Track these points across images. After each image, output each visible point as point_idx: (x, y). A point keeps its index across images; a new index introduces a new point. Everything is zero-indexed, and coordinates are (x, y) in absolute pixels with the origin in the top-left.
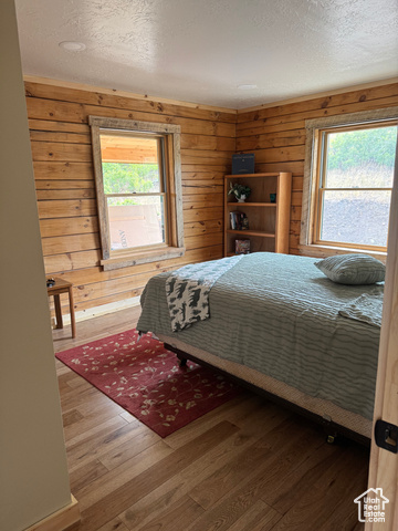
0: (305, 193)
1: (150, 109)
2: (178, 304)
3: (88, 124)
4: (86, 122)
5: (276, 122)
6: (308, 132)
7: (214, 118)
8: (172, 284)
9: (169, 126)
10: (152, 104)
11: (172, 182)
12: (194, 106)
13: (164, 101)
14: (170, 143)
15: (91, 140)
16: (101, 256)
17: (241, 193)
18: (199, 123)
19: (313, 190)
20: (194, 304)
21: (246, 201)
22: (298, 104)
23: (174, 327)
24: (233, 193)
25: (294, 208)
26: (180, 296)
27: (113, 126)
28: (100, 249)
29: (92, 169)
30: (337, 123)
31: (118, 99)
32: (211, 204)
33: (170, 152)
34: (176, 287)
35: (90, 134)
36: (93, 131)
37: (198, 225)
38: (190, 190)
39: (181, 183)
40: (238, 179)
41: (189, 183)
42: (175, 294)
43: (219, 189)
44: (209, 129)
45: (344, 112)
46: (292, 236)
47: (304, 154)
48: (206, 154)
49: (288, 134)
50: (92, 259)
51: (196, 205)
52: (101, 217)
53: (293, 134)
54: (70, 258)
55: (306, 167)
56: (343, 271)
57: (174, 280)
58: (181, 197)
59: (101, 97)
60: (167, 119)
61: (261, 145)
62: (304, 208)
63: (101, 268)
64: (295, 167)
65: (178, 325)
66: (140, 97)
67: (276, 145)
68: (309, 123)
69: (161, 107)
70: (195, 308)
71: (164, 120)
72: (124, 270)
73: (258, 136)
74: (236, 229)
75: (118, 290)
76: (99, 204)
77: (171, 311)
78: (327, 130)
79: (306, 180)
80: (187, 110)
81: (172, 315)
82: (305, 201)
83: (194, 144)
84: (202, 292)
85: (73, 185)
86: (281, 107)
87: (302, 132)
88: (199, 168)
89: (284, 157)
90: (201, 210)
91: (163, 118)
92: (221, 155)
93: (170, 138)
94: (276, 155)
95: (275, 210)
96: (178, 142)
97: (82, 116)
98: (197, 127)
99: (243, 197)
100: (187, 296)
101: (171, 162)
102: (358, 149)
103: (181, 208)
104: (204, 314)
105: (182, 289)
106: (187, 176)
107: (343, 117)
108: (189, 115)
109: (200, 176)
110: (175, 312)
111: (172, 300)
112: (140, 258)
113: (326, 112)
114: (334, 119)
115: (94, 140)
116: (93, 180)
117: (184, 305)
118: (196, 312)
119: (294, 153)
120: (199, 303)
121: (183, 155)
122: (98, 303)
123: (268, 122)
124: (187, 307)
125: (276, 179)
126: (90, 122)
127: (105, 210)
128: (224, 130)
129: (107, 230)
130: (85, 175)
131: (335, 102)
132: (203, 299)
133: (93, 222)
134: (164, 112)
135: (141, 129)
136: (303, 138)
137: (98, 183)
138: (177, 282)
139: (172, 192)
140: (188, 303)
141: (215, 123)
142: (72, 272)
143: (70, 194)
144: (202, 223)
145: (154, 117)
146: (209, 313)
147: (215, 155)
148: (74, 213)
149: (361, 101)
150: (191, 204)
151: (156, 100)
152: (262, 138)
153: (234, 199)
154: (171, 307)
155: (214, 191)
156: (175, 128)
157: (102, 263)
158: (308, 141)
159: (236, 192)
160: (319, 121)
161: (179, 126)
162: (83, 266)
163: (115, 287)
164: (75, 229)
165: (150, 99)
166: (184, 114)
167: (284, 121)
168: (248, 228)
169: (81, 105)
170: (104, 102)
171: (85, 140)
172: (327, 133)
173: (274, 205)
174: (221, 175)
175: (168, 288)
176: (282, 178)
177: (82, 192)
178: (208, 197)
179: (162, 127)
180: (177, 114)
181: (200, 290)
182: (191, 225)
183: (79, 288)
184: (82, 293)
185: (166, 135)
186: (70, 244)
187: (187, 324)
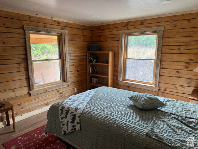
0: (120, 60)
1: (54, 23)
2: (65, 121)
3: (23, 29)
4: (23, 28)
5: (108, 31)
6: (120, 36)
7: (82, 28)
8: (62, 110)
9: (63, 31)
10: (55, 21)
11: (64, 54)
12: (74, 23)
13: (60, 20)
14: (63, 38)
15: (25, 36)
16: (30, 89)
17: (94, 59)
18: (76, 30)
19: (123, 59)
20: (73, 122)
21: (96, 62)
22: (116, 24)
23: (63, 133)
24: (90, 59)
25: (116, 65)
26: (66, 117)
27: (36, 30)
28: (30, 86)
29: (26, 49)
30: (132, 33)
31: (38, 18)
32: (81, 63)
33: (63, 41)
34: (64, 112)
35: (25, 34)
36: (26, 33)
37: (76, 72)
38: (72, 58)
39: (68, 55)
40: (93, 53)
41: (72, 55)
42: (63, 116)
43: (85, 57)
44: (80, 32)
45: (135, 28)
46: (115, 77)
47: (119, 44)
48: (79, 43)
49: (112, 36)
50: (25, 91)
51: (75, 64)
52: (30, 71)
53: (114, 36)
54: (14, 91)
55: (120, 50)
56: (143, 105)
57: (63, 107)
58: (68, 61)
59: (30, 17)
60: (62, 28)
61: (101, 40)
62: (119, 66)
63: (30, 95)
64: (116, 49)
65: (65, 132)
66: (49, 18)
67: (107, 40)
68: (121, 32)
69: (59, 23)
70: (73, 124)
71: (60, 28)
72: (41, 95)
73: (100, 36)
74: (92, 73)
75: (39, 104)
76: (29, 65)
77: (61, 124)
78: (127, 35)
79: (120, 55)
80: (70, 24)
81: (62, 126)
82: (120, 63)
83: (74, 39)
84: (77, 116)
85: (16, 57)
86: (110, 25)
87: (118, 36)
88: (76, 49)
89: (111, 45)
90: (77, 66)
91: (59, 27)
92: (86, 43)
93: (63, 36)
94: (108, 44)
95: (108, 66)
96: (67, 38)
97: (20, 26)
98: (75, 32)
99: (95, 60)
100: (69, 117)
101: (64, 46)
102: (135, 39)
103: (69, 65)
104: (78, 127)
105: (67, 114)
106: (70, 52)
107: (135, 30)
108: (72, 26)
109: (77, 52)
110: (64, 125)
111: (62, 118)
112: (49, 88)
113: (128, 28)
114: (131, 31)
115: (27, 36)
116: (26, 55)
117: (68, 122)
118: (74, 126)
119: (115, 44)
120: (76, 122)
121: (69, 43)
122: (29, 111)
123: (104, 31)
124: (69, 123)
125: (108, 54)
126: (25, 29)
127: (32, 68)
128: (86, 33)
129: (33, 77)
130: (22, 52)
131: (131, 24)
132: (77, 120)
133: (26, 74)
134: (60, 25)
135: (50, 32)
136: (118, 38)
137: (28, 56)
138: (65, 109)
139: (64, 59)
140: (70, 122)
141: (82, 30)
142: (15, 98)
143: (14, 61)
144: (78, 71)
145: (55, 27)
146: (80, 128)
147: (83, 43)
148: (16, 70)
149: (141, 24)
150: (72, 64)
151: (57, 19)
152: (102, 37)
153: (91, 61)
154: (62, 122)
155: (82, 57)
156: (65, 32)
157: (30, 92)
158: (120, 39)
159: (92, 59)
160: (125, 31)
161: (67, 31)
162: (21, 94)
163: (37, 103)
164: (17, 78)
165: (54, 19)
166: (69, 26)
167: (111, 30)
168: (97, 73)
169: (20, 20)
170: (32, 20)
171: (22, 36)
172: (128, 36)
173: (107, 64)
174: (85, 51)
175: (60, 112)
176: (111, 54)
177: (20, 60)
178: (80, 60)
179: (59, 31)
180: (66, 26)
181: (76, 114)
182: (73, 72)
183: (19, 105)
184: (20, 107)
185: (62, 35)
186: (13, 85)
187: (69, 132)
